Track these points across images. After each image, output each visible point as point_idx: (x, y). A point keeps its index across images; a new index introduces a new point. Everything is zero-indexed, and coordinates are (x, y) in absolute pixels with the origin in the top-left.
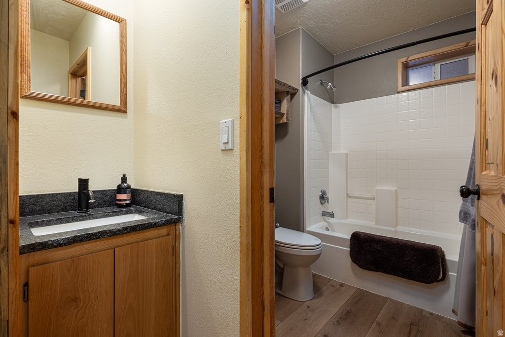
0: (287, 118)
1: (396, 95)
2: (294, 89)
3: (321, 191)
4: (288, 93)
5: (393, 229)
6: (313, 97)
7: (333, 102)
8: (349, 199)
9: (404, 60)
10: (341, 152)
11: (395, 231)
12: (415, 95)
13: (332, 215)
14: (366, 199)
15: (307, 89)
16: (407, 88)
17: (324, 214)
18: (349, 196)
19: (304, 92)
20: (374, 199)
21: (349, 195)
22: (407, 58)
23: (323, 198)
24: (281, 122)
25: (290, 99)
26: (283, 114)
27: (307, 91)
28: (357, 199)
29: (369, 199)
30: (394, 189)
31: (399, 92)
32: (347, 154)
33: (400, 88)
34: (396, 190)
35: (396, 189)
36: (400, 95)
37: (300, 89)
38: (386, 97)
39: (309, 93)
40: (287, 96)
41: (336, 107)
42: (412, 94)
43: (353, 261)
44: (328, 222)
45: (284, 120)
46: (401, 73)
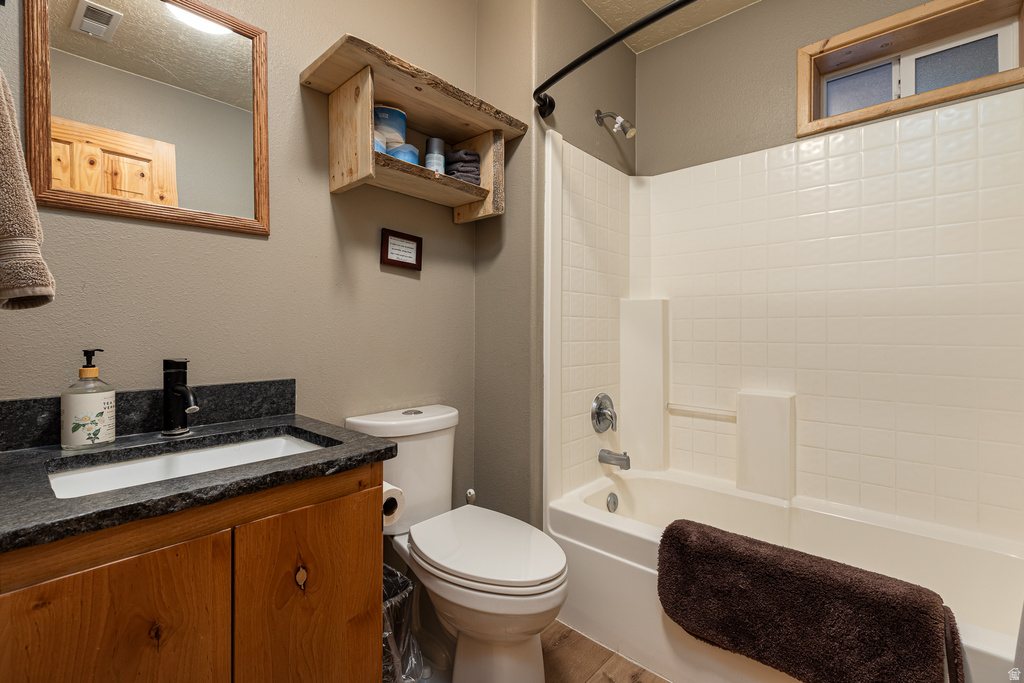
0: (495, 201)
1: (794, 145)
2: (511, 121)
3: (597, 398)
4: (497, 134)
5: (785, 504)
6: (573, 152)
7: (631, 172)
8: (672, 418)
9: (815, 48)
10: (653, 298)
11: (792, 511)
12: (845, 141)
13: (624, 462)
14: (715, 418)
15: (553, 125)
16: (825, 123)
17: (605, 458)
18: (670, 410)
19: (543, 133)
20: (733, 420)
21: (670, 406)
22: (823, 42)
23: (602, 416)
24: (481, 214)
25: (503, 150)
26: (484, 193)
27: (551, 131)
28: (690, 419)
29: (721, 420)
30: (788, 394)
31: (801, 137)
32: (665, 303)
33: (805, 126)
34: (793, 399)
35: (793, 394)
36: (805, 145)
37: (532, 123)
38: (767, 151)
39: (559, 136)
40: (495, 141)
41: (641, 184)
42: (835, 139)
43: (666, 611)
44: (617, 479)
45: (487, 209)
46: (807, 85)
